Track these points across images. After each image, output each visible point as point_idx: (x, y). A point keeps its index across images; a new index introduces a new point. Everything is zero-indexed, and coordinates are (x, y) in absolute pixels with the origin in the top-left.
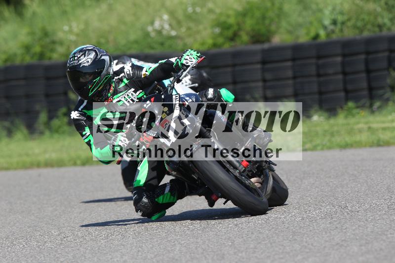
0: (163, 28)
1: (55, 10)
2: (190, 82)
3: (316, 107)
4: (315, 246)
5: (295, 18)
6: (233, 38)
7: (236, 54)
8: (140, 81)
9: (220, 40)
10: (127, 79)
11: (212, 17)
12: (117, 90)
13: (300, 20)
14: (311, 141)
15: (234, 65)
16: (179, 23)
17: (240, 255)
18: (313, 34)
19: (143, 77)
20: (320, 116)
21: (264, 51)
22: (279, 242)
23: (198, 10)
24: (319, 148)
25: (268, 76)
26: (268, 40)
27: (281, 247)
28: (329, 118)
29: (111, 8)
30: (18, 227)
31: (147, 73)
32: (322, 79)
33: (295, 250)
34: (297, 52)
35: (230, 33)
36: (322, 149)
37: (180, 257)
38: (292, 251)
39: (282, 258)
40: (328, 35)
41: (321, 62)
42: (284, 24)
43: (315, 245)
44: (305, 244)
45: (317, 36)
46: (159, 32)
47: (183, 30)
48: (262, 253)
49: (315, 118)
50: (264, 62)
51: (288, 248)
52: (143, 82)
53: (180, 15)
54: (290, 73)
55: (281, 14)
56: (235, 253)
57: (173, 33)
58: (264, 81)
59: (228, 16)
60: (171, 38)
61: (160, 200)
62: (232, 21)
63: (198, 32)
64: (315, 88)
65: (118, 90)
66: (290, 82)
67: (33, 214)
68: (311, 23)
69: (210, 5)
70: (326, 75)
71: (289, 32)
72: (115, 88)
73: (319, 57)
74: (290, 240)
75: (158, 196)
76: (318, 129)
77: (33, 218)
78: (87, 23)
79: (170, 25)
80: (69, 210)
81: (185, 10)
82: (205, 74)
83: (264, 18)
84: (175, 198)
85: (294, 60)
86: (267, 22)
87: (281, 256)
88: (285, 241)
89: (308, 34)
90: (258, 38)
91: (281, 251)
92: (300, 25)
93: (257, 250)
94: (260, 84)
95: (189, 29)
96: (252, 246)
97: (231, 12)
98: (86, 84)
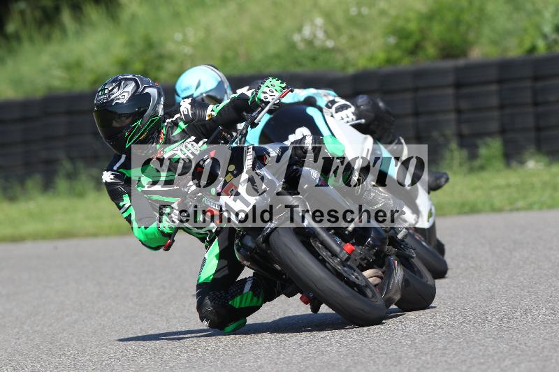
0: (315, 36)
1: (164, 12)
2: (354, 117)
3: (532, 149)
4: (530, 347)
5: (502, 23)
6: (415, 50)
7: (418, 74)
8: (204, 125)
9: (396, 54)
10: (185, 123)
11: (385, 21)
12: (170, 139)
13: (510, 25)
14: (525, 198)
15: (416, 89)
16: (338, 29)
17: (423, 358)
18: (527, 45)
19: (207, 118)
20: (537, 161)
21: (458, 70)
22: (479, 340)
23: (365, 10)
24: (536, 206)
25: (464, 105)
26: (464, 54)
27: (481, 348)
28: (550, 164)
29: (242, 8)
30: (109, 319)
31: (213, 113)
32: (541, 109)
33: (502, 352)
34: (505, 71)
35: (409, 44)
36: (540, 209)
37: (338, 361)
38: (496, 353)
39: (482, 364)
40: (549, 47)
41: (540, 84)
42: (486, 31)
43: (529, 345)
44: (515, 343)
45: (533, 49)
46: (310, 43)
47: (344, 40)
48: (454, 356)
49: (531, 164)
50: (458, 85)
51: (491, 349)
52: (208, 126)
53: (339, 18)
54: (494, 101)
55: (482, 17)
56: (416, 356)
57: (330, 44)
58: (459, 111)
59: (407, 20)
60: (326, 50)
61: (237, 302)
62: (413, 26)
63: (365, 43)
64: (530, 122)
65: (172, 139)
66: (496, 114)
67: (132, 299)
68: (525, 30)
69: (382, 5)
70: (546, 103)
71: (494, 43)
72: (167, 135)
73: (536, 78)
74: (494, 338)
75: (233, 297)
76: (535, 180)
77: (131, 304)
78: (208, 30)
79: (326, 32)
80: (182, 293)
81: (347, 11)
82: (381, 104)
83: (458, 22)
84: (261, 300)
85: (500, 81)
86: (463, 28)
87: (482, 361)
88: (487, 340)
89: (520, 44)
90: (449, 51)
91: (481, 353)
92: (508, 33)
93: (447, 352)
94: (452, 116)
95: (352, 37)
96: (440, 346)
97: (411, 15)
98: (121, 130)
